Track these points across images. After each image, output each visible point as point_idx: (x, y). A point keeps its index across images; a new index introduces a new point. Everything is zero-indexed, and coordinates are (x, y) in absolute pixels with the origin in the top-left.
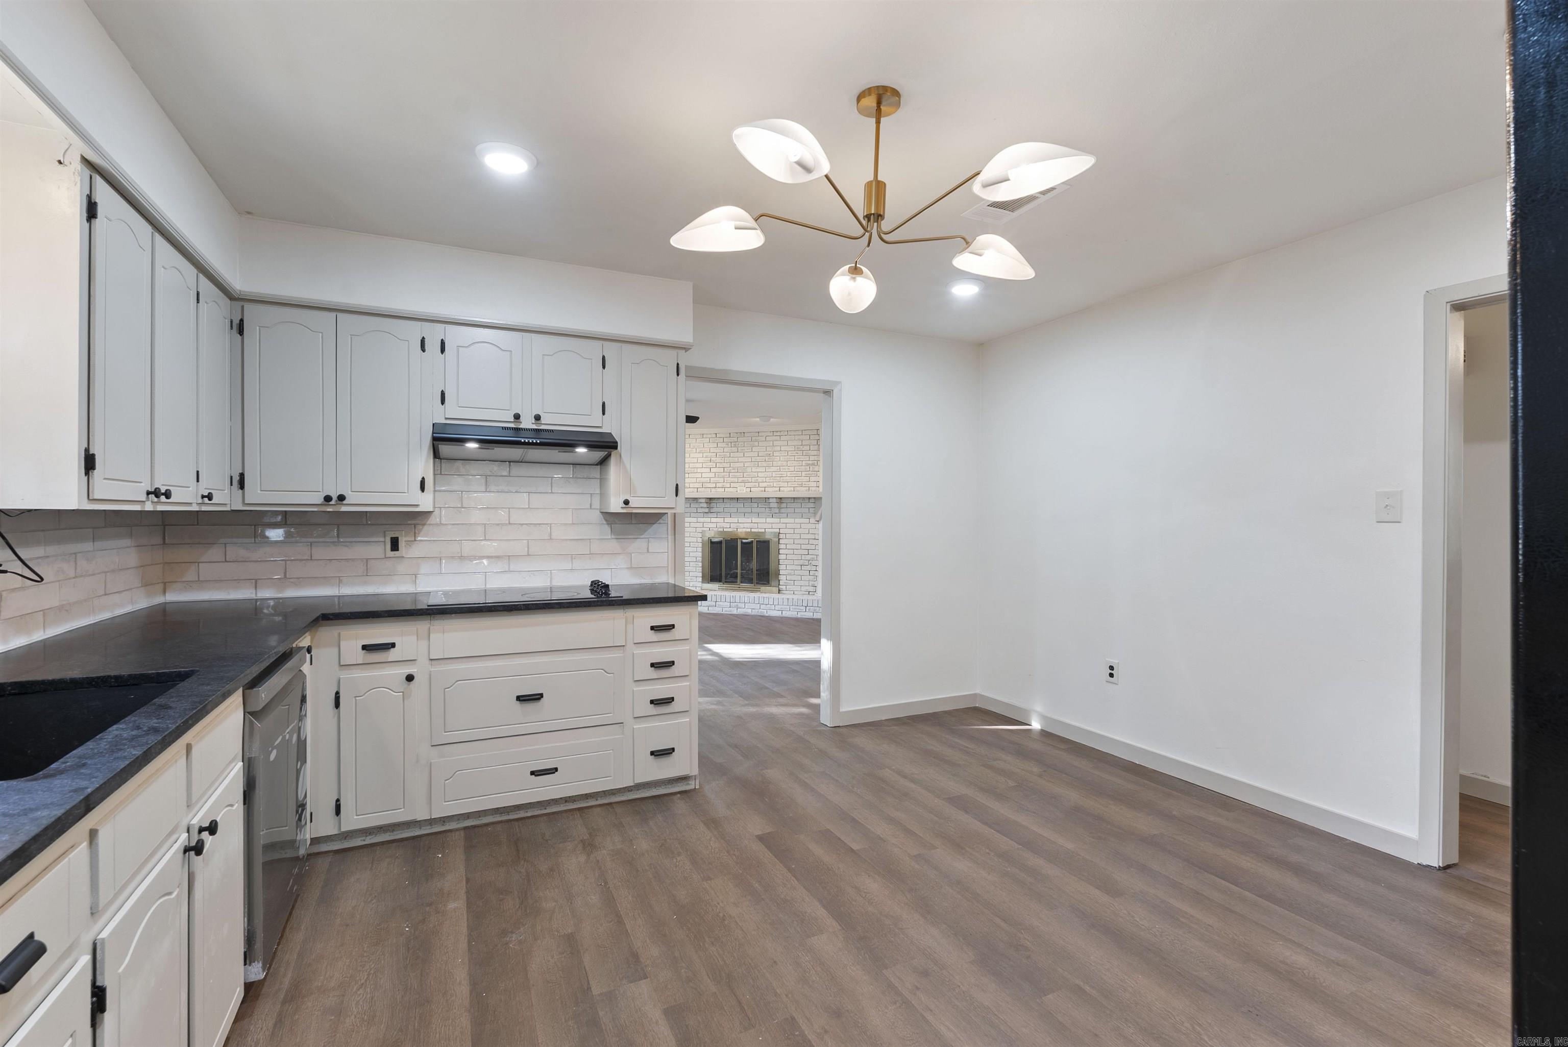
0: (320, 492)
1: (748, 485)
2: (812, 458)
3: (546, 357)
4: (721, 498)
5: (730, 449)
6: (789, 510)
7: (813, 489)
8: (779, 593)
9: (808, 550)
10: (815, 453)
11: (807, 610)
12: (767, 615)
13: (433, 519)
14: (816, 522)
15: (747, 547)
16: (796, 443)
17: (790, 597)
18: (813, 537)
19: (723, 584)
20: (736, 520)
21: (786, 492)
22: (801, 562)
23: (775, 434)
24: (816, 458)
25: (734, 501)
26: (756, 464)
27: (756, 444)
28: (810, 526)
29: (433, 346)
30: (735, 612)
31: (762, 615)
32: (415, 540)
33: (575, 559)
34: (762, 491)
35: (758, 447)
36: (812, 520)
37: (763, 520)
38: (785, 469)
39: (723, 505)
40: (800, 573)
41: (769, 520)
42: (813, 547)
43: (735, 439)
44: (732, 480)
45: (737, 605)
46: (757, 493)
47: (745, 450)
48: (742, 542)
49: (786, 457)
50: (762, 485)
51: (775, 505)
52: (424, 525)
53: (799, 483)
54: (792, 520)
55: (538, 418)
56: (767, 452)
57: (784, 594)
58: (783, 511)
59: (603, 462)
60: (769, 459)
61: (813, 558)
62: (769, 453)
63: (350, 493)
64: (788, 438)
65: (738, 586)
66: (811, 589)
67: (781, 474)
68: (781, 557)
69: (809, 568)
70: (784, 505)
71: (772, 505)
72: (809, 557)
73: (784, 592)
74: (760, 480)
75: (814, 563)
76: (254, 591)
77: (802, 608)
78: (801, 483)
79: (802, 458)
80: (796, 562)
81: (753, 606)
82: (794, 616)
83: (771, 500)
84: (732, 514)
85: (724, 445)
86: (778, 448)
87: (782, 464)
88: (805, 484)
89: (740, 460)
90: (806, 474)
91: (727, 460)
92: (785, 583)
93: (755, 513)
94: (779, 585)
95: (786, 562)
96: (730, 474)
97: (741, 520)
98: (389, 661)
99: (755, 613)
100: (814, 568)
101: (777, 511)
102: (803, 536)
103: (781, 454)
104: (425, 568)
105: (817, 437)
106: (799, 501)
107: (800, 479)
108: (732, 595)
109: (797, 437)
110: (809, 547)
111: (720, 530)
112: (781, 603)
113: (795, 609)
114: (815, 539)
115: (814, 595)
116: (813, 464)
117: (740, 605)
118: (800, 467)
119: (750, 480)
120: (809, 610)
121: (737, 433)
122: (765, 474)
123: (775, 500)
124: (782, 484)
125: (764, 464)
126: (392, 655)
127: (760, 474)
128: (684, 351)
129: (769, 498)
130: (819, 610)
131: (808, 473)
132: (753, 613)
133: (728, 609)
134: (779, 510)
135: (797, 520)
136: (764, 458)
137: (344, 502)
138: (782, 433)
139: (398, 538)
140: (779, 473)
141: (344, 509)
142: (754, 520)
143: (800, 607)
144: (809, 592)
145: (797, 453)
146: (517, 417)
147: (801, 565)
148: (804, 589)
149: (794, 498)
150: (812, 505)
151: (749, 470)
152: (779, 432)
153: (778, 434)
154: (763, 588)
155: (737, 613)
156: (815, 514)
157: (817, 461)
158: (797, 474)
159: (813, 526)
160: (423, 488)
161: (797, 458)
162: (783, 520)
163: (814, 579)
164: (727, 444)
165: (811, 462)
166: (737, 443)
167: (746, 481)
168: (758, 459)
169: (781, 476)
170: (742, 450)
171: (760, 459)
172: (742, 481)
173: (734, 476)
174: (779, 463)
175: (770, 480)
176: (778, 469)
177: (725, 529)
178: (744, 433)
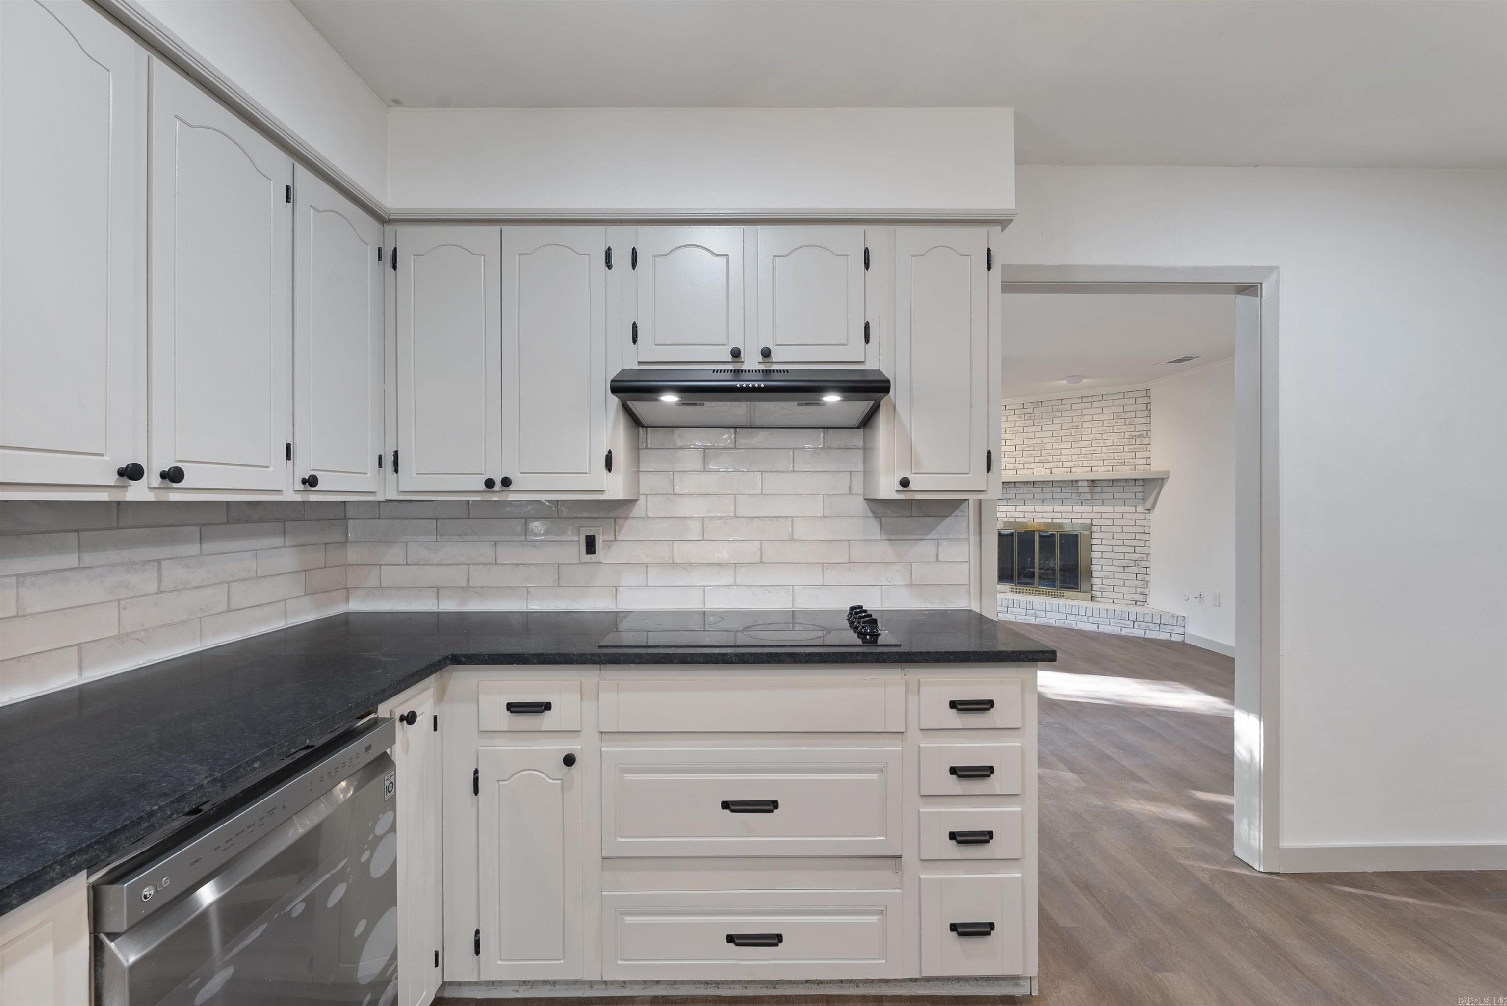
0: (482, 474)
1: (1046, 465)
2: (1138, 428)
3: (777, 259)
4: (1013, 482)
5: (1024, 422)
6: (1105, 496)
7: (1142, 468)
8: (1092, 600)
9: (1135, 547)
10: (1144, 421)
11: (1136, 626)
12: (1077, 628)
13: (637, 511)
14: (1146, 511)
15: (1047, 540)
16: (1114, 409)
17: (1110, 607)
18: (1141, 530)
19: (1016, 585)
20: (1031, 508)
21: (1102, 472)
22: (1124, 562)
23: (1085, 400)
24: (1145, 427)
25: (1029, 486)
26: (1058, 439)
27: (1059, 414)
28: (1136, 516)
29: (622, 258)
30: (1032, 621)
31: (1070, 627)
32: (615, 540)
33: (827, 569)
34: (1068, 472)
35: (1062, 418)
36: (1140, 509)
37: (1070, 508)
38: (1100, 443)
39: (1014, 491)
40: (1123, 576)
41: (1078, 508)
42: (1142, 543)
43: (1031, 411)
44: (1027, 459)
45: (1035, 613)
46: (1059, 474)
47: (1043, 422)
48: (1040, 536)
49: (1101, 428)
50: (1066, 464)
51: (1087, 490)
52: (626, 518)
53: (1119, 461)
54: (1110, 509)
55: (766, 353)
56: (1074, 424)
57: (1098, 602)
58: (1096, 496)
59: (868, 421)
60: (1076, 432)
61: (1141, 558)
62: (1077, 424)
63: (518, 475)
64: (1103, 403)
65: (1036, 589)
66: (1138, 598)
67: (1095, 451)
68: (1094, 555)
69: (1136, 570)
70: (1098, 489)
71: (1081, 490)
72: (1135, 556)
73: (1099, 599)
74: (1064, 458)
75: (1143, 564)
76: (436, 602)
77: (1128, 623)
78: (1123, 460)
79: (1125, 428)
80: (1116, 562)
81: (1057, 616)
82: (1116, 633)
83: (1080, 484)
84: (1027, 501)
85: (1015, 418)
86: (1090, 418)
87: (1095, 437)
88: (1128, 462)
89: (1037, 435)
90: (1130, 449)
91: (1020, 436)
92: (1100, 588)
93: (1057, 499)
94: (1092, 590)
95: (1102, 561)
96: (1024, 452)
97: (1038, 509)
98: (542, 730)
99: (1059, 624)
100: (1144, 571)
101: (1089, 496)
102: (1126, 529)
103: (1092, 424)
104: (630, 578)
105: (1147, 400)
106: (1119, 484)
107: (1122, 456)
108: (1028, 600)
109: (1116, 402)
110: (1135, 543)
111: (1011, 520)
112: (1096, 614)
113: (1117, 623)
114: (1144, 533)
115: (1143, 606)
116: (1141, 436)
117: (1039, 613)
118: (1121, 440)
119: (1050, 459)
120: (1139, 626)
121: (1032, 403)
122: (1071, 452)
123: (1086, 484)
124: (1094, 463)
125: (1070, 438)
126: (547, 720)
127: (1064, 452)
128: (999, 228)
129: (1077, 481)
130: (1155, 627)
131: (1132, 447)
132: (1057, 625)
133: (1023, 617)
134: (1092, 496)
135: (1117, 509)
136: (1069, 431)
137: (512, 488)
138: (1095, 399)
139: (594, 536)
140: (1092, 448)
141: (512, 497)
142: (1057, 508)
143: (1124, 622)
144: (1136, 602)
145: (1118, 422)
146: (736, 354)
147: (1124, 567)
148: (1129, 597)
149: (1113, 480)
150: (1139, 489)
151: (1049, 446)
152: (1090, 398)
153: (1090, 399)
154: (1069, 593)
155: (1035, 623)
156: (1144, 500)
157: (1147, 431)
158: (1117, 449)
159: (1142, 516)
160: (609, 465)
161: (1117, 429)
162: (1096, 509)
163: (1144, 585)
164: (1019, 417)
165: (1137, 433)
166: (1033, 415)
167: (1044, 460)
168: (1062, 433)
169: (1093, 452)
170: (1040, 422)
171: (1064, 433)
172: (1040, 460)
173: (1029, 455)
174: (1091, 437)
175: (1078, 458)
176: (1089, 444)
177: (1017, 520)
178: (1042, 402)
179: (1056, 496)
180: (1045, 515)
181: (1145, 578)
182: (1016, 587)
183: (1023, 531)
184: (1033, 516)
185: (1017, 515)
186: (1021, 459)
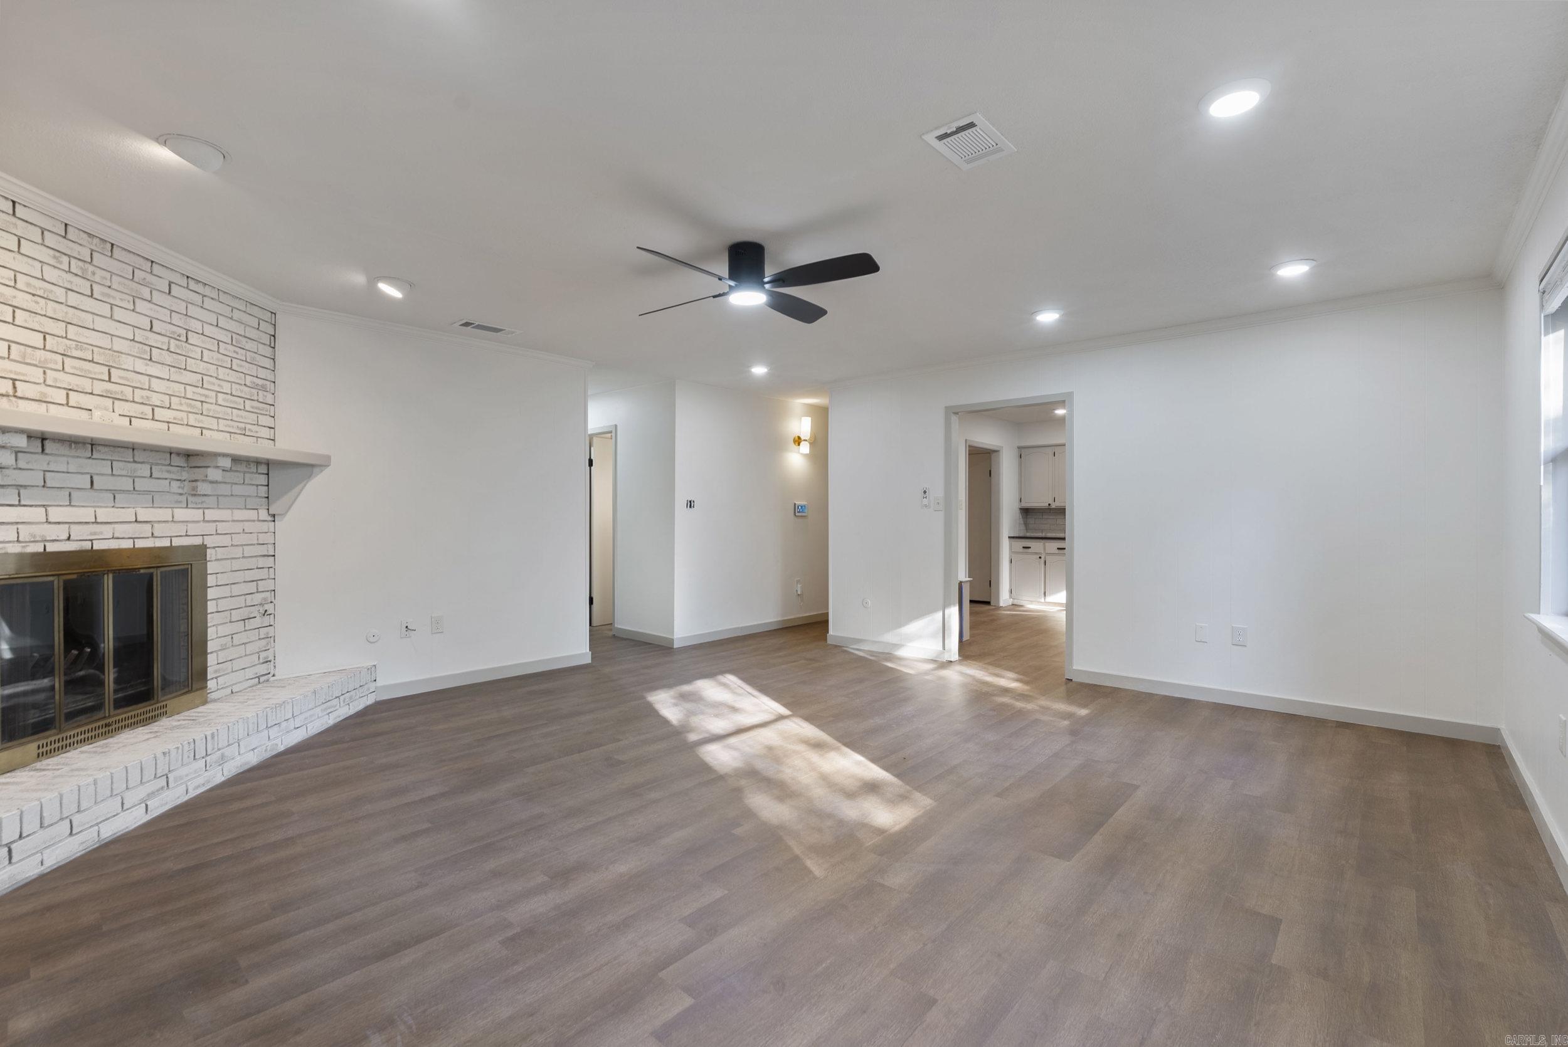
1: (120, 406)
14: (269, 519)
20: (86, 514)
22: (244, 613)
25: (80, 452)
26: (145, 352)
34: (167, 433)
35: (149, 305)
36: (263, 514)
38: (215, 384)
40: (243, 638)
41: (181, 514)
42: (264, 574)
43: (84, 253)
44: (74, 382)
46: (146, 432)
49: (217, 356)
50: (162, 414)
53: (239, 425)
54: (226, 515)
56: (171, 328)
57: (215, 701)
61: (265, 599)
64: (215, 306)
66: (262, 669)
67: (206, 396)
68: (209, 607)
69: (258, 622)
72: (258, 598)
74: (156, 399)
75: (266, 609)
78: (242, 425)
80: (236, 615)
84: (75, 494)
85: (45, 255)
86: (198, 326)
88: (249, 430)
90: (252, 407)
93: (140, 493)
94: (205, 681)
95: (218, 619)
97: (98, 514)
100: (265, 621)
102: (247, 551)
103: (204, 342)
105: (272, 329)
107: (242, 417)
109: (236, 314)
110: (255, 575)
114: (266, 556)
115: (268, 681)
119: (129, 393)
121: (89, 235)
125: (168, 359)
127: (154, 384)
131: (253, 404)
134: (194, 489)
144: (259, 677)
145: (237, 353)
147: (245, 620)
148: (250, 673)
152: (200, 285)
153: (199, 288)
157: (270, 382)
158: (236, 403)
159: (265, 527)
161: (238, 365)
162: (213, 514)
163: (267, 644)
164: (55, 257)
165: (261, 382)
167: (116, 393)
168: (153, 339)
169: (203, 399)
170: (109, 296)
171: (156, 341)
172: (107, 391)
173: (81, 370)
174: (201, 367)
175: (181, 404)
176: (198, 381)
177: (51, 548)
178: (112, 245)
179: (141, 485)
180: (120, 530)
181: (268, 633)
182: (64, 735)
183: (75, 576)
184: (91, 534)
185: (52, 532)
186: (61, 375)
